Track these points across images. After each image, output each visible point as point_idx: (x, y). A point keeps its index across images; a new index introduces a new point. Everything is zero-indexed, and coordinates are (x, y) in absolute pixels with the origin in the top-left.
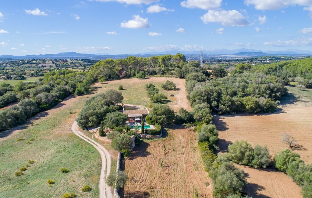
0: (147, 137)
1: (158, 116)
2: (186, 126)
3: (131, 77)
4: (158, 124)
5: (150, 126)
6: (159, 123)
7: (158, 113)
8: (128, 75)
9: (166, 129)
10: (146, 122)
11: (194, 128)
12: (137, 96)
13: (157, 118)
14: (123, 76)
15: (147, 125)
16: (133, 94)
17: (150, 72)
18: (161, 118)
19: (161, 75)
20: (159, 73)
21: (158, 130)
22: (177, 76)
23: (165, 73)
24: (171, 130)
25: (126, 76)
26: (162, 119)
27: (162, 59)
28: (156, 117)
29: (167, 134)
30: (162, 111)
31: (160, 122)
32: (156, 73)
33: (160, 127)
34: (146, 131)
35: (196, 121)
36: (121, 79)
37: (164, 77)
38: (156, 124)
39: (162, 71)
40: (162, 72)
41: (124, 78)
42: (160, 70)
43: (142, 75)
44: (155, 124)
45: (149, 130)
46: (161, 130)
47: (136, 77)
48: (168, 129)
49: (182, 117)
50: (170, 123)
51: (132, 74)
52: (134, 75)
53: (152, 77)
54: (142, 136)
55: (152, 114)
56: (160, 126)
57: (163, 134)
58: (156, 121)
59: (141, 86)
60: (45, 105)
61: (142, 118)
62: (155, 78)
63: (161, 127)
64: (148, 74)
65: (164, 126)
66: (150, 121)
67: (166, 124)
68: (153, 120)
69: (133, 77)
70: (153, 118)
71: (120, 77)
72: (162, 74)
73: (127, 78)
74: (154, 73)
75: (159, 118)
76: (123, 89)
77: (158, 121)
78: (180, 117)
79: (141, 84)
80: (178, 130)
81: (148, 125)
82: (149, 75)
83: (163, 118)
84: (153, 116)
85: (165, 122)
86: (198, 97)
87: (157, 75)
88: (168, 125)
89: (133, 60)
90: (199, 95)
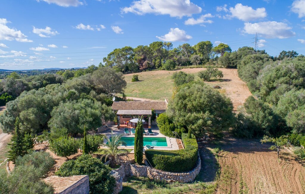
0: (150, 177)
1: (189, 114)
2: (274, 144)
3: (156, 68)
4: (188, 135)
5: (168, 138)
6: (191, 133)
7: (189, 106)
8: (152, 67)
9: (213, 151)
10: (158, 129)
11: (295, 153)
12: (157, 88)
13: (186, 118)
14: (144, 67)
15: (161, 135)
16: (152, 86)
17: (182, 61)
18: (198, 119)
19: (198, 66)
20: (195, 63)
21: (188, 156)
22: (223, 66)
23: (204, 63)
24: (225, 153)
25: (149, 67)
26: (200, 122)
27: (200, 46)
28: (185, 116)
29: (217, 167)
30: (202, 101)
31: (194, 130)
32: (191, 62)
33: (195, 144)
34: (150, 154)
35: (294, 131)
36: (141, 71)
37: (202, 67)
38: (183, 134)
39: (199, 59)
40: (199, 62)
41: (145, 70)
42: (196, 59)
43: (171, 64)
44: (180, 136)
45: (159, 152)
46: (196, 153)
47: (162, 68)
48: (217, 149)
49: (255, 119)
50: (221, 134)
51: (156, 65)
52: (160, 66)
53: (185, 68)
54: (134, 172)
55: (173, 109)
56: (195, 141)
57: (203, 165)
58: (185, 127)
59: (167, 77)
60: (6, 97)
61: (150, 118)
62: (189, 69)
63: (197, 145)
64: (178, 65)
65: (205, 140)
66: (168, 126)
67: (210, 137)
68: (175, 123)
69: (158, 69)
70: (176, 119)
71: (140, 69)
72: (200, 64)
73: (150, 70)
74: (188, 63)
75: (191, 119)
76: (139, 81)
77: (189, 128)
78: (248, 119)
79: (167, 75)
80: (247, 155)
81: (163, 136)
82: (181, 66)
83: (203, 119)
84: (177, 113)
85: (209, 130)
86: (282, 79)
87: (192, 66)
88: (216, 140)
89: (159, 46)
90: (283, 76)
